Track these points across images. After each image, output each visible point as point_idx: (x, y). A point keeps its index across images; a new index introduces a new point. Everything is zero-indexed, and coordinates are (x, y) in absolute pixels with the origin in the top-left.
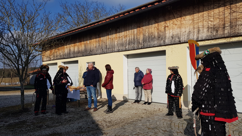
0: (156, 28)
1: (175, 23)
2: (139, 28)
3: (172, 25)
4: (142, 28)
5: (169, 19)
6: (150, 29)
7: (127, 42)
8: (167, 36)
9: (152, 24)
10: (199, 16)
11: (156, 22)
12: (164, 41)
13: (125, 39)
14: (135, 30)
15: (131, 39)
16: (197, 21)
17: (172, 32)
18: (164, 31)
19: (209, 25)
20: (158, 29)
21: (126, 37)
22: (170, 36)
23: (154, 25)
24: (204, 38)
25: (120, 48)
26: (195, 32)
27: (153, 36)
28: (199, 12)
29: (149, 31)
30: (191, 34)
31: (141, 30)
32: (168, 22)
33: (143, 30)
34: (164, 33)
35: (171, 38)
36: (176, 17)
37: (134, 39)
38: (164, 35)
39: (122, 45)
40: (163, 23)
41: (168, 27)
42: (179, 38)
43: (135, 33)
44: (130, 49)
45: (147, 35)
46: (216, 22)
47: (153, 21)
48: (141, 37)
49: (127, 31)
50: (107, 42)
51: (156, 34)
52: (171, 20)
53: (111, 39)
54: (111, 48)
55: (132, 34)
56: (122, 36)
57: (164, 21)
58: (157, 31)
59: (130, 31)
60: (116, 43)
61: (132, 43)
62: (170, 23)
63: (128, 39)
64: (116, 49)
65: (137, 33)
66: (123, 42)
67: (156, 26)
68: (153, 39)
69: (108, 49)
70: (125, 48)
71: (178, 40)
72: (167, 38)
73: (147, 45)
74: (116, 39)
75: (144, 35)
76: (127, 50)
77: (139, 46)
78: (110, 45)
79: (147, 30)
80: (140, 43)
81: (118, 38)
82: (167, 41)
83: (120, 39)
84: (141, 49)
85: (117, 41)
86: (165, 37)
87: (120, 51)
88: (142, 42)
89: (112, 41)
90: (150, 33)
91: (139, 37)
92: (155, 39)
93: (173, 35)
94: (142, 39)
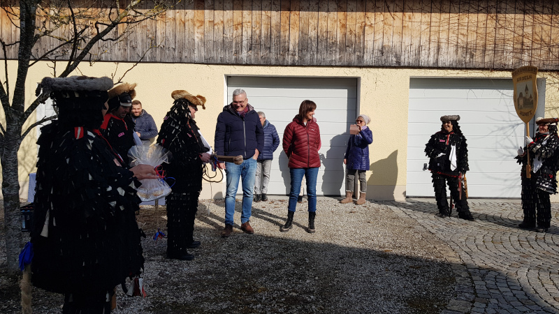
0: (339, 23)
1: (389, 23)
2: (286, 13)
3: (381, 24)
4: (297, 12)
5: (375, 9)
6: (323, 22)
7: (245, 43)
8: (368, 47)
9: (328, 11)
10: (442, 19)
11: (339, 9)
12: (360, 58)
13: (235, 32)
14: (274, 13)
15: (260, 36)
16: (437, 29)
17: (381, 41)
18: (361, 33)
19: (459, 41)
20: (344, 26)
21: (239, 27)
22: (377, 48)
23: (333, 15)
24: (447, 64)
25: (218, 55)
26: (432, 49)
28: (441, 11)
29: (320, 25)
30: (423, 52)
31: (292, 17)
32: (370, 15)
33: (300, 19)
34: (359, 38)
35: (377, 54)
36: (391, 8)
37: (269, 37)
38: (360, 43)
39: (224, 45)
40: (360, 14)
41: (371, 26)
42: (396, 56)
43: (274, 22)
44: (253, 62)
45: (312, 34)
46: (472, 38)
47: (333, 5)
48: (294, 38)
49: (245, 12)
50: (156, 28)
51: (338, 36)
52: (379, 13)
53: (178, 23)
54: (174, 49)
55: (263, 22)
56: (225, 21)
57: (363, 11)
58: (343, 30)
59: (256, 13)
60: (200, 36)
61: (263, 47)
62: (377, 19)
63: (247, 33)
64: (196, 55)
65: (282, 24)
66: (227, 38)
67: (341, 18)
68: (331, 48)
69: (158, 51)
70: (234, 57)
71: (394, 59)
72: (369, 50)
73: (312, 59)
74: (198, 24)
75: (302, 32)
76: (244, 63)
77: (284, 59)
78: (171, 39)
79: (313, 22)
80: (289, 50)
81: (207, 24)
82: (368, 58)
83: (216, 27)
84: (290, 66)
85: (201, 30)
86: (364, 49)
87: (213, 62)
88: (297, 50)
89: (178, 27)
90: (321, 31)
91: (287, 34)
92: (334, 48)
93: (383, 47)
94: (297, 41)
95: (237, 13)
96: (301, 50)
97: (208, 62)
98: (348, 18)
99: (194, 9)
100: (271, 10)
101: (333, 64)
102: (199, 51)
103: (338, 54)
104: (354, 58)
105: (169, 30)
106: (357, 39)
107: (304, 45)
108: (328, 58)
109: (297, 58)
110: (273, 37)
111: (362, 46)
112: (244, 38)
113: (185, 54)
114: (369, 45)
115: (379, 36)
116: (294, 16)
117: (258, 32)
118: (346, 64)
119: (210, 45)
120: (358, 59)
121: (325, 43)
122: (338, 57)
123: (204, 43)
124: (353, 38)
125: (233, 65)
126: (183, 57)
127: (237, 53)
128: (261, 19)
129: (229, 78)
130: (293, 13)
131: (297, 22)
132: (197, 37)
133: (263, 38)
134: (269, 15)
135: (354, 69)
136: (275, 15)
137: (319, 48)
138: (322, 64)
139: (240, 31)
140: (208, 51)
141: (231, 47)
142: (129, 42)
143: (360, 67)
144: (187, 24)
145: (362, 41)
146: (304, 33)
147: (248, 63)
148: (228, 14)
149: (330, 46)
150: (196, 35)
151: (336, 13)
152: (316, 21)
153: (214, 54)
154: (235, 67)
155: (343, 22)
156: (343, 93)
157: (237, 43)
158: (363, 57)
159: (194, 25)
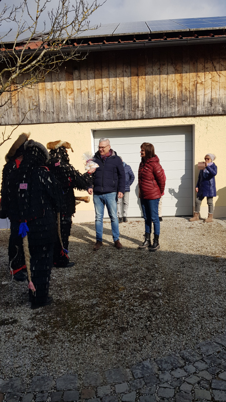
0: (176, 83)
1: (216, 80)
2: (135, 78)
3: (210, 81)
4: (144, 77)
5: (205, 70)
6: (164, 83)
7: (105, 103)
8: (200, 100)
9: (167, 74)
11: (176, 71)
12: (194, 109)
13: (97, 96)
14: (126, 79)
15: (116, 98)
17: (210, 95)
18: (194, 90)
20: (181, 85)
21: (100, 92)
22: (207, 101)
23: (172, 77)
25: (86, 114)
27: (170, 98)
29: (161, 86)
31: (140, 80)
32: (201, 74)
33: (146, 81)
34: (193, 93)
35: (207, 105)
36: (217, 68)
37: (123, 98)
38: (194, 97)
39: (90, 107)
40: (193, 75)
41: (201, 83)
42: (222, 106)
43: (126, 86)
44: (112, 118)
45: (156, 93)
47: (171, 69)
48: (142, 97)
49: (104, 80)
50: (39, 97)
51: (176, 93)
52: (208, 73)
53: (54, 92)
54: (53, 113)
55: (118, 87)
56: (89, 88)
57: (195, 72)
58: (180, 88)
59: (112, 80)
60: (71, 101)
61: (119, 106)
62: (206, 77)
63: (106, 96)
64: (69, 116)
65: (132, 87)
66: (91, 101)
67: (177, 79)
68: (171, 103)
69: (42, 115)
70: (97, 115)
71: (221, 109)
72: (200, 103)
73: (156, 113)
74: (69, 92)
75: (148, 92)
76: (105, 120)
77: (135, 114)
78: (50, 104)
79: (156, 84)
80: (138, 107)
81: (76, 91)
82: (200, 109)
83: (82, 93)
84: (140, 119)
85: (71, 96)
86: (197, 102)
87: (82, 120)
88: (145, 106)
89: (55, 96)
90: (163, 90)
91: (137, 94)
92: (173, 103)
93: (212, 99)
94: (145, 100)
95: (98, 81)
96: (148, 107)
97: (78, 121)
98: (183, 78)
99: (66, 80)
100: (123, 76)
101: (173, 116)
102: (71, 113)
103: (176, 107)
104: (189, 110)
105: (49, 98)
106: (191, 94)
107: (150, 103)
108: (169, 111)
109: (145, 113)
110: (126, 97)
111: (195, 99)
112: (104, 100)
113: (61, 116)
114: (201, 98)
115: (208, 91)
116: (141, 80)
117: (114, 95)
118: (183, 114)
119: (79, 108)
120: (192, 110)
121: (166, 99)
122: (176, 110)
123: (74, 106)
124: (188, 94)
125: (97, 121)
126: (60, 118)
127: (99, 112)
128: (116, 85)
129: (95, 132)
130: (140, 77)
131: (144, 85)
132: (69, 102)
133: (118, 99)
134: (122, 80)
135: (190, 118)
136: (126, 80)
137: (162, 103)
138: (164, 116)
139: (100, 95)
140: (78, 112)
141: (95, 108)
142: (20, 110)
143: (194, 116)
144: (61, 92)
145: (195, 96)
146: (149, 93)
147: (108, 119)
148: (91, 82)
149: (170, 102)
150: (69, 100)
151: (174, 75)
152: (158, 83)
153: (82, 114)
154: (99, 123)
155: (179, 82)
156: (182, 138)
157: (99, 105)
158: (196, 108)
159: (67, 93)
